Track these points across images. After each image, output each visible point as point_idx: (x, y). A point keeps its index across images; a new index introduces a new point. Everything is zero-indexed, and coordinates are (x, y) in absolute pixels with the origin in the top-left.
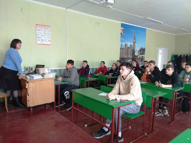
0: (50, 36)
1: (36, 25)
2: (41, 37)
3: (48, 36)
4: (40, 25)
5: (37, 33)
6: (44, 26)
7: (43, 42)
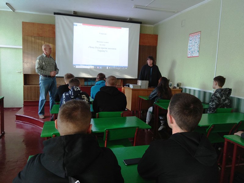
0: (199, 44)
1: (190, 34)
2: (192, 49)
3: (198, 45)
4: (192, 34)
5: (189, 44)
6: (195, 34)
7: (192, 54)
